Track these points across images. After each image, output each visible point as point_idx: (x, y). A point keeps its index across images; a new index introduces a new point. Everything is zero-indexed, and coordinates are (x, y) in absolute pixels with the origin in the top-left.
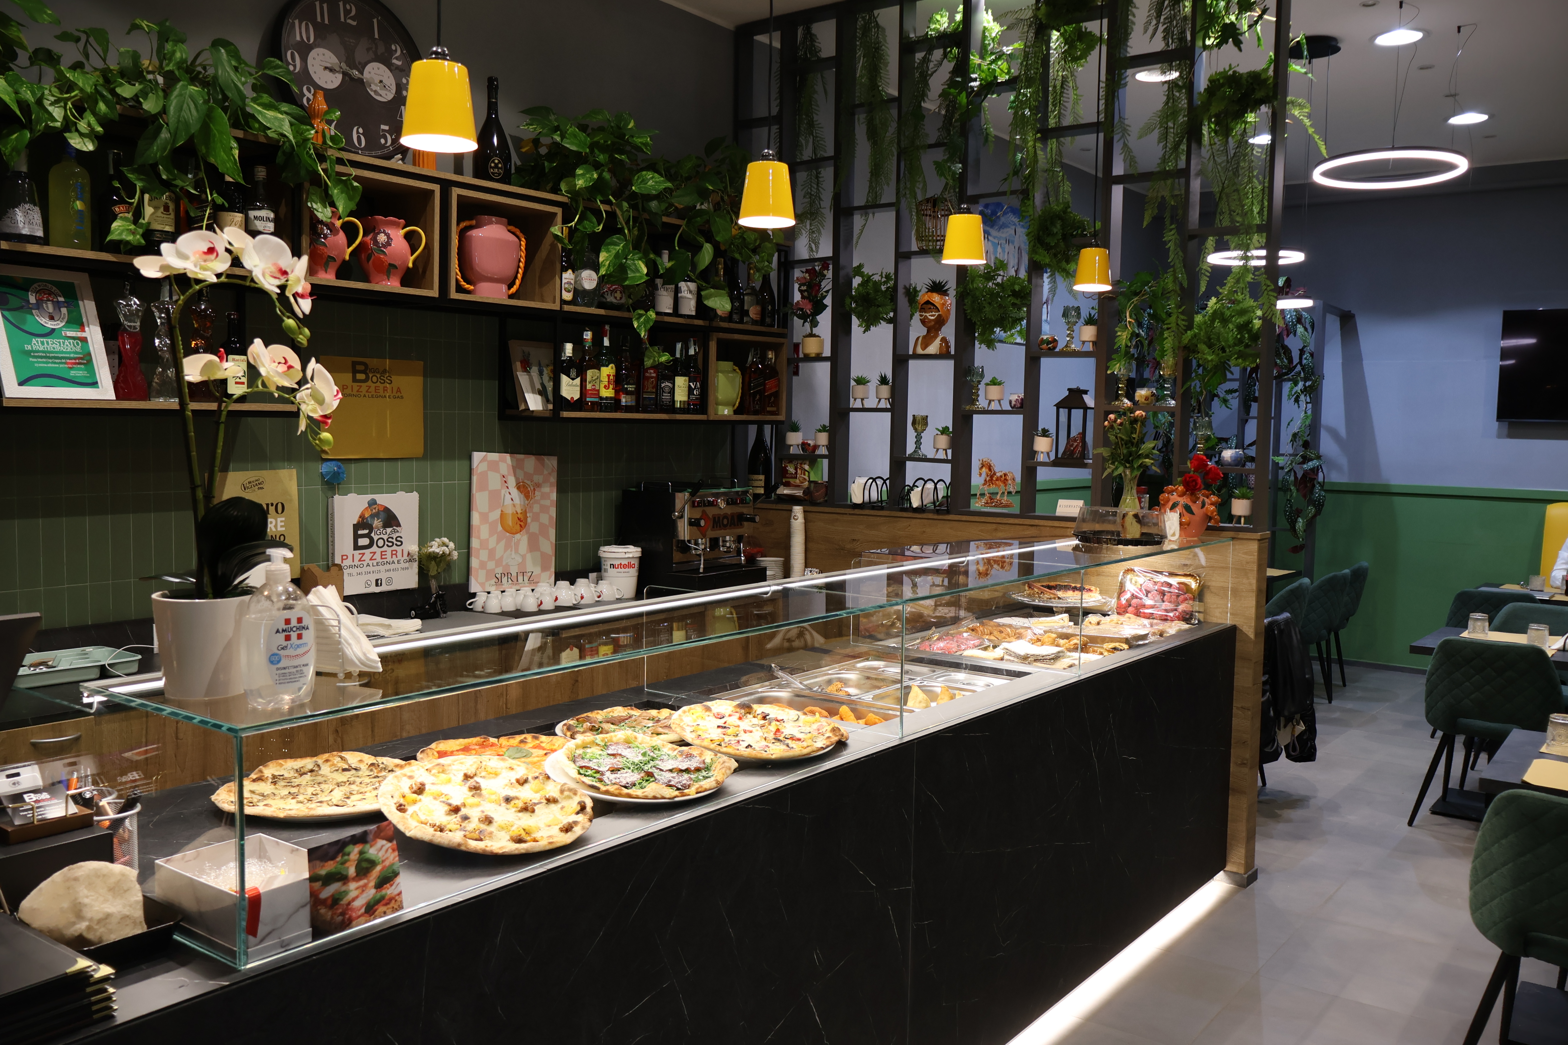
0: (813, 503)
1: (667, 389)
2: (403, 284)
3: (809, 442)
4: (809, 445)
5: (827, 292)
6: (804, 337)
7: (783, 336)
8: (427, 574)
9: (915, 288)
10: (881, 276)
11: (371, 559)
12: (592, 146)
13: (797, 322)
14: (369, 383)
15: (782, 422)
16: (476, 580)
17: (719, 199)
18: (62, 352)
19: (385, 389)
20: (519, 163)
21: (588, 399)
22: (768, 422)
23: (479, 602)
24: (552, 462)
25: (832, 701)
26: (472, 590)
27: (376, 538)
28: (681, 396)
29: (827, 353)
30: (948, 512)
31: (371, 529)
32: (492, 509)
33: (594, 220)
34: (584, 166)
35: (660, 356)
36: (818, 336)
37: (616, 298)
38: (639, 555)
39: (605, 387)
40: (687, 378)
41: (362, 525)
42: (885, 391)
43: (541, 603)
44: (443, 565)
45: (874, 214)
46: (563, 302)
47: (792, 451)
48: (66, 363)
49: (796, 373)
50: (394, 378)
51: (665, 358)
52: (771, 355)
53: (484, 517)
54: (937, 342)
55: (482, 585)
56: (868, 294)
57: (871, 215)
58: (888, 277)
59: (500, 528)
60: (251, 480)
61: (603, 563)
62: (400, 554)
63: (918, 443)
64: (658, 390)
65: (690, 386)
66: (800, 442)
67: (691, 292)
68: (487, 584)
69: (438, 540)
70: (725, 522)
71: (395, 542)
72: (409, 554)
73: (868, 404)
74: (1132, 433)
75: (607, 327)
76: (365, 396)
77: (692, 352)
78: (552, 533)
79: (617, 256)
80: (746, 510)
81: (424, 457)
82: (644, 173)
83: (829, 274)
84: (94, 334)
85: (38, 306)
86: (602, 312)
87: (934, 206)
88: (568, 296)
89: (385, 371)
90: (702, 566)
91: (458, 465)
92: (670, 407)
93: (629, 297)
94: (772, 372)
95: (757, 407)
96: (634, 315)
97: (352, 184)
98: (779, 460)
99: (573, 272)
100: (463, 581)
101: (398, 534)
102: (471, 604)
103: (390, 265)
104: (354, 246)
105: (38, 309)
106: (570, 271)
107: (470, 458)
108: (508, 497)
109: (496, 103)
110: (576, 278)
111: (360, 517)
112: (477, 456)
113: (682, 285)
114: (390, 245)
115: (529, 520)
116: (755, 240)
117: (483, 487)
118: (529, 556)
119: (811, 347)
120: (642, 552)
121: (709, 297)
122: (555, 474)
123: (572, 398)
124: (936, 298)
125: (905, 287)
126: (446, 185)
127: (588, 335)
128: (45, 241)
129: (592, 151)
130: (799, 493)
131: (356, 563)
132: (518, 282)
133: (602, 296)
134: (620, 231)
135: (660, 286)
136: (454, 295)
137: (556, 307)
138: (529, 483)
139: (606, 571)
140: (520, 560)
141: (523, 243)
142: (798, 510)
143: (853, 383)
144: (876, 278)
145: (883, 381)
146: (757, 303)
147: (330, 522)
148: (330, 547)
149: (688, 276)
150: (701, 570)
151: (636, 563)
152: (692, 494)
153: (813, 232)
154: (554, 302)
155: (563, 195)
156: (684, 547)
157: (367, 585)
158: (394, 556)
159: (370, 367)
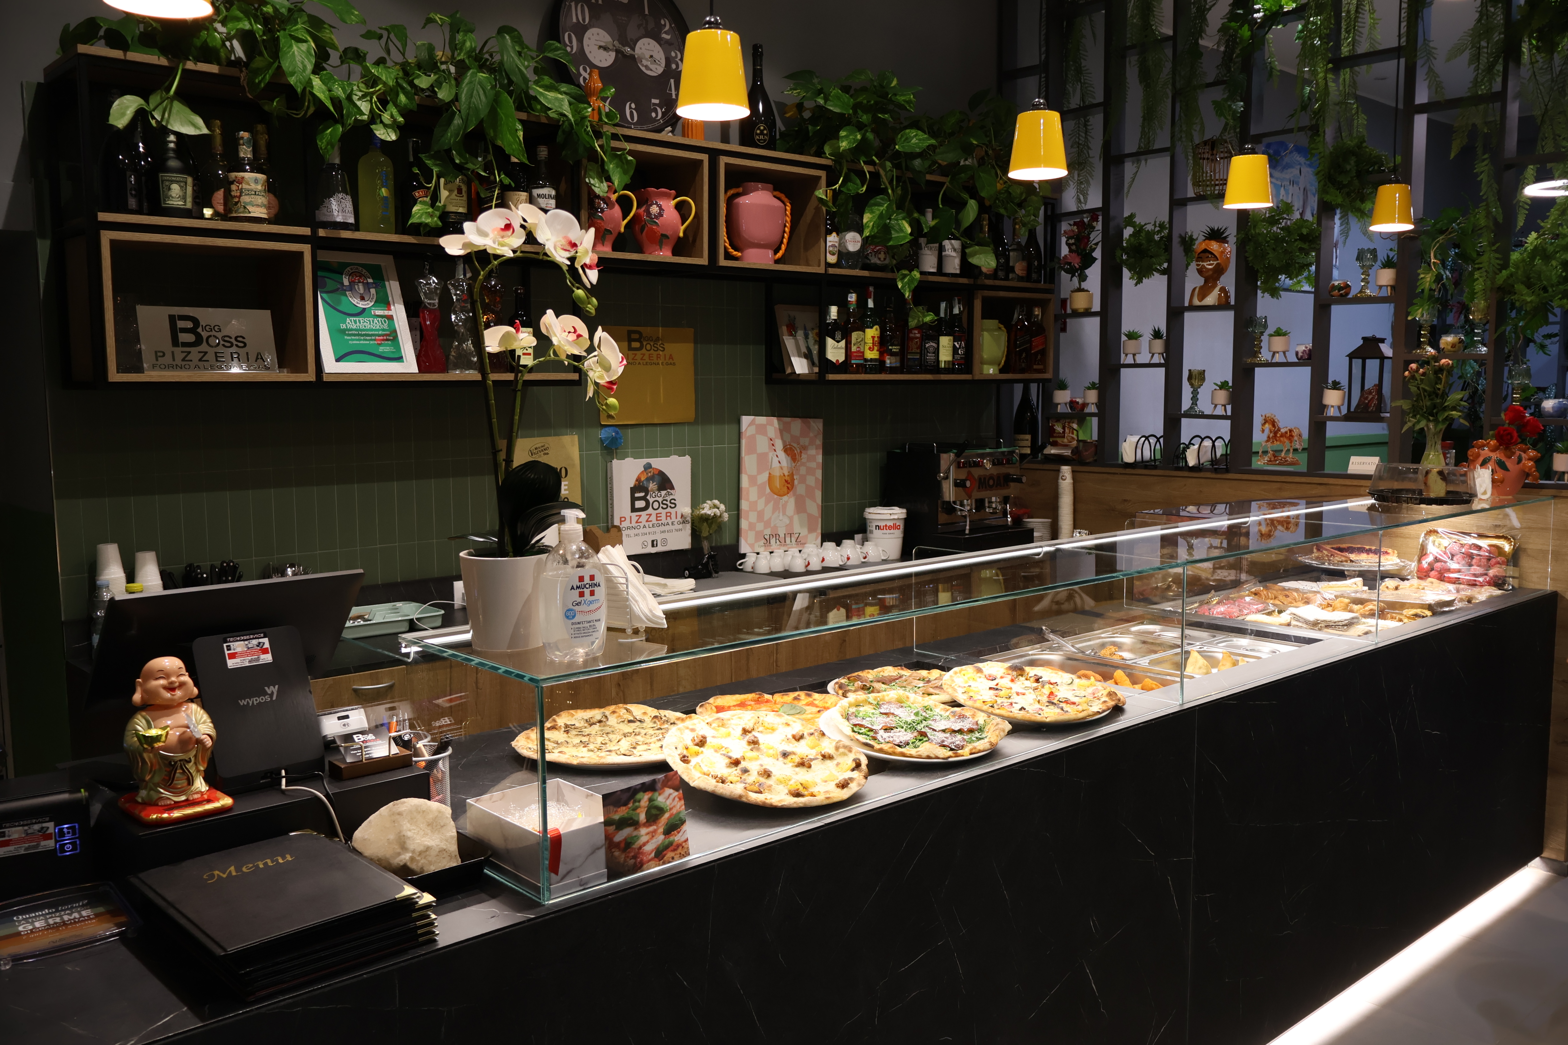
0: (1083, 463)
1: (931, 349)
2: (675, 253)
3: (1078, 400)
4: (1078, 403)
5: (1097, 244)
6: (1072, 292)
7: (1050, 291)
8: (700, 536)
9: (1191, 237)
10: (1155, 225)
11: (647, 521)
12: (855, 107)
13: (1064, 276)
14: (644, 351)
15: (1049, 380)
16: (746, 541)
17: (983, 153)
18: (372, 330)
19: (658, 357)
20: (783, 129)
21: (853, 362)
22: (1034, 381)
23: (749, 562)
24: (817, 425)
25: (1106, 665)
26: (742, 551)
27: (651, 500)
28: (945, 356)
29: (1096, 307)
30: (1227, 471)
31: (646, 491)
32: (760, 471)
33: (858, 181)
34: (848, 127)
35: (925, 316)
36: (1087, 291)
37: (879, 259)
38: (904, 516)
39: (870, 348)
40: (951, 338)
41: (638, 488)
42: (1159, 345)
43: (809, 564)
44: (714, 527)
45: (1146, 160)
46: (828, 265)
47: (1060, 409)
48: (375, 340)
49: (1064, 329)
50: (666, 345)
51: (929, 318)
52: (1037, 311)
53: (753, 480)
54: (1216, 292)
55: (752, 546)
56: (1140, 244)
57: (1143, 162)
58: (1162, 226)
59: (768, 490)
60: (537, 446)
61: (868, 524)
62: (673, 516)
63: (1195, 399)
64: (923, 350)
65: (954, 345)
66: (1068, 400)
67: (955, 250)
68: (756, 545)
69: (709, 502)
70: (991, 482)
71: (669, 504)
72: (682, 516)
73: (1140, 360)
74: (1436, 383)
75: (871, 289)
76: (639, 363)
77: (956, 311)
78: (818, 494)
79: (881, 216)
80: (1013, 471)
81: (695, 422)
82: (908, 131)
83: (1099, 226)
84: (399, 312)
85: (351, 288)
86: (866, 273)
87: (1212, 149)
88: (832, 259)
89: (658, 339)
90: (968, 527)
91: (728, 429)
92: (935, 368)
93: (893, 257)
94: (1038, 329)
95: (1023, 365)
96: (898, 275)
97: (626, 158)
98: (1046, 419)
99: (838, 234)
100: (733, 542)
101: (672, 497)
102: (741, 564)
103: (662, 235)
104: (629, 218)
105: (351, 290)
106: (834, 234)
107: (739, 422)
108: (776, 460)
109: (761, 70)
110: (840, 240)
111: (637, 480)
112: (746, 420)
113: (947, 243)
114: (662, 216)
115: (796, 482)
116: (1021, 194)
117: (752, 450)
118: (796, 518)
119: (1079, 302)
120: (908, 513)
121: (974, 254)
122: (821, 436)
123: (837, 361)
124: (1214, 246)
125: (1180, 236)
126: (714, 154)
127: (852, 298)
128: (356, 227)
129: (855, 112)
130: (1067, 452)
131: (634, 524)
132: (783, 247)
133: (866, 257)
134: (884, 191)
135: (923, 245)
136: (723, 262)
137: (821, 270)
138: (795, 445)
139: (871, 532)
140: (788, 522)
141: (788, 208)
142: (1066, 470)
143: (1124, 338)
144: (1149, 227)
145: (1157, 335)
146: (1023, 259)
147: (609, 486)
148: (610, 510)
149: (952, 234)
150: (967, 532)
151: (901, 524)
152: (958, 455)
153: (1081, 183)
154: (819, 266)
155: (827, 158)
156: (949, 508)
157: (644, 546)
158: (669, 518)
159: (644, 335)
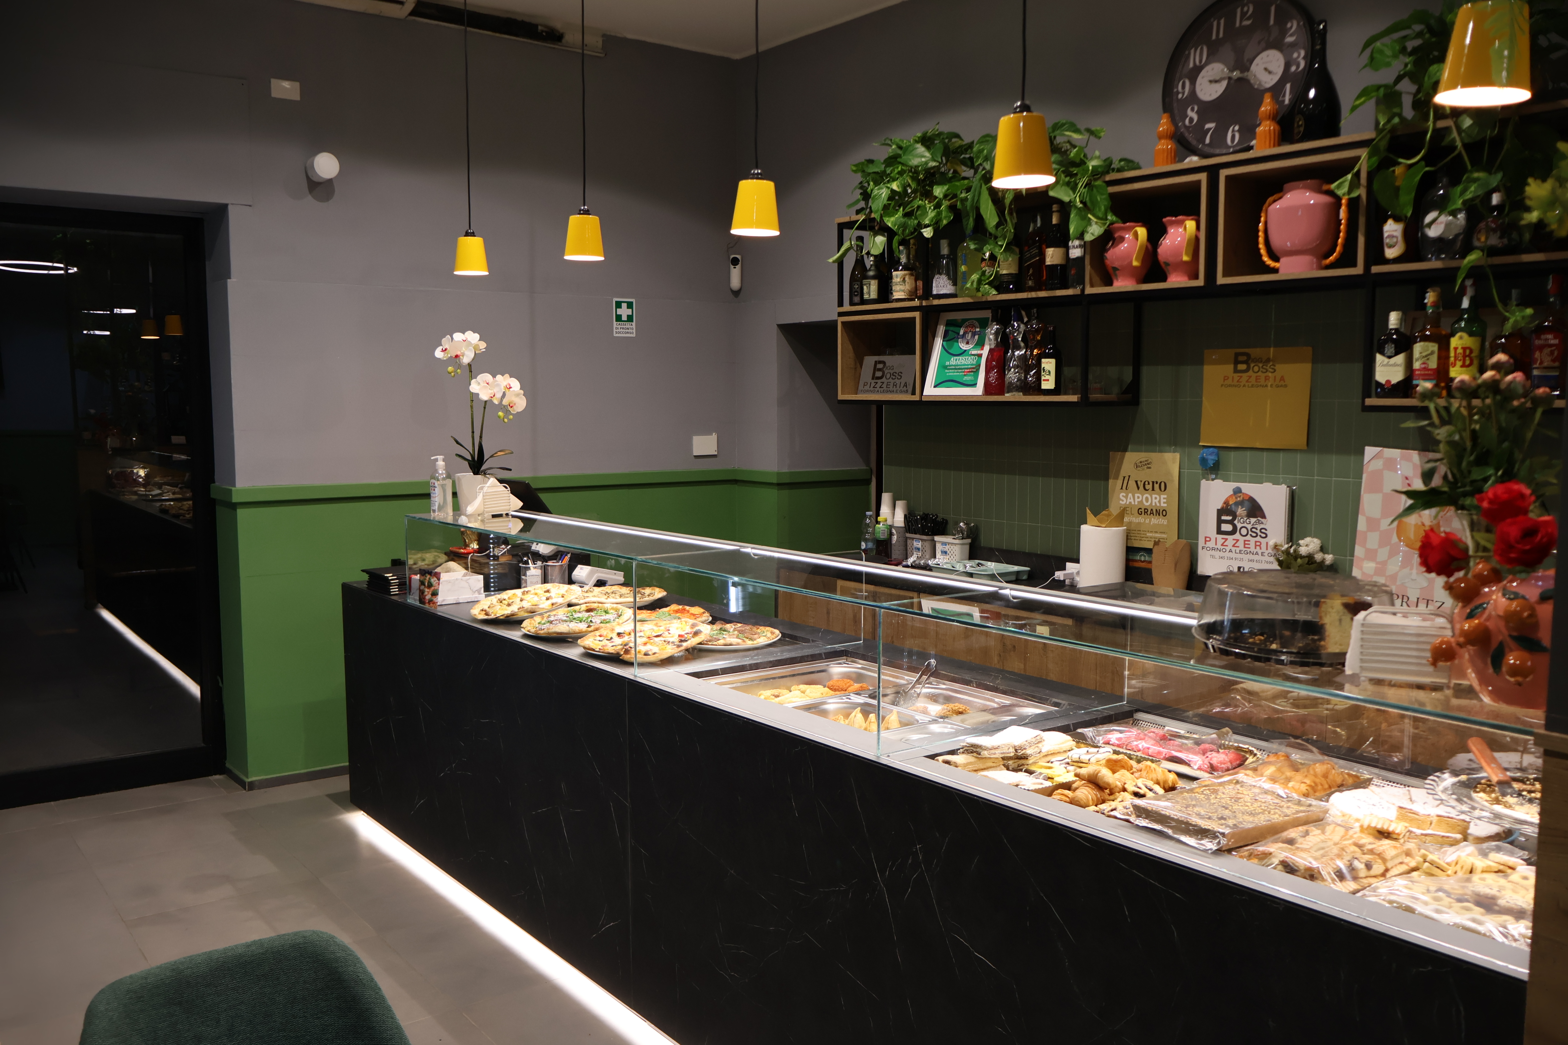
11: (1234, 546)
14: (1250, 373)
18: (965, 365)
21: (1418, 383)
27: (1239, 526)
31: (1234, 515)
39: (1457, 364)
41: (1226, 511)
48: (964, 372)
50: (1278, 367)
53: (1373, 524)
60: (1142, 460)
62: (1264, 546)
71: (1259, 534)
72: (1272, 548)
75: (1468, 283)
76: (1244, 386)
81: (1309, 450)
84: (986, 351)
85: (963, 336)
88: (1393, 252)
91: (1349, 460)
101: (1262, 526)
103: (1164, 263)
107: (1362, 453)
111: (1225, 503)
112: (1370, 451)
114: (1165, 244)
123: (1388, 381)
126: (1213, 171)
127: (1432, 297)
128: (954, 295)
131: (1219, 546)
132: (1338, 249)
136: (1222, 280)
137: (1359, 270)
140: (1426, 584)
141: (1345, 202)
158: (1258, 547)
159: (1252, 357)
